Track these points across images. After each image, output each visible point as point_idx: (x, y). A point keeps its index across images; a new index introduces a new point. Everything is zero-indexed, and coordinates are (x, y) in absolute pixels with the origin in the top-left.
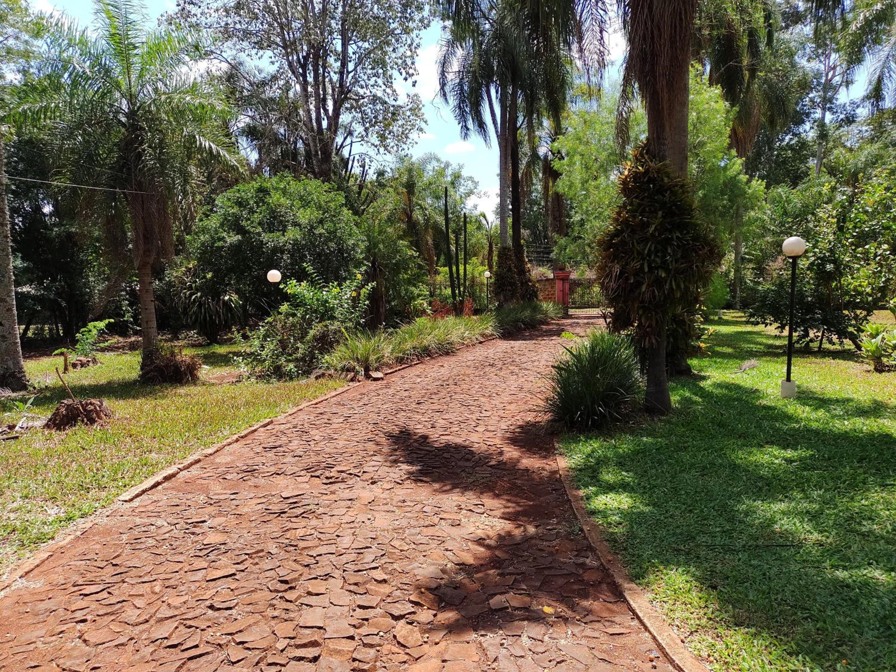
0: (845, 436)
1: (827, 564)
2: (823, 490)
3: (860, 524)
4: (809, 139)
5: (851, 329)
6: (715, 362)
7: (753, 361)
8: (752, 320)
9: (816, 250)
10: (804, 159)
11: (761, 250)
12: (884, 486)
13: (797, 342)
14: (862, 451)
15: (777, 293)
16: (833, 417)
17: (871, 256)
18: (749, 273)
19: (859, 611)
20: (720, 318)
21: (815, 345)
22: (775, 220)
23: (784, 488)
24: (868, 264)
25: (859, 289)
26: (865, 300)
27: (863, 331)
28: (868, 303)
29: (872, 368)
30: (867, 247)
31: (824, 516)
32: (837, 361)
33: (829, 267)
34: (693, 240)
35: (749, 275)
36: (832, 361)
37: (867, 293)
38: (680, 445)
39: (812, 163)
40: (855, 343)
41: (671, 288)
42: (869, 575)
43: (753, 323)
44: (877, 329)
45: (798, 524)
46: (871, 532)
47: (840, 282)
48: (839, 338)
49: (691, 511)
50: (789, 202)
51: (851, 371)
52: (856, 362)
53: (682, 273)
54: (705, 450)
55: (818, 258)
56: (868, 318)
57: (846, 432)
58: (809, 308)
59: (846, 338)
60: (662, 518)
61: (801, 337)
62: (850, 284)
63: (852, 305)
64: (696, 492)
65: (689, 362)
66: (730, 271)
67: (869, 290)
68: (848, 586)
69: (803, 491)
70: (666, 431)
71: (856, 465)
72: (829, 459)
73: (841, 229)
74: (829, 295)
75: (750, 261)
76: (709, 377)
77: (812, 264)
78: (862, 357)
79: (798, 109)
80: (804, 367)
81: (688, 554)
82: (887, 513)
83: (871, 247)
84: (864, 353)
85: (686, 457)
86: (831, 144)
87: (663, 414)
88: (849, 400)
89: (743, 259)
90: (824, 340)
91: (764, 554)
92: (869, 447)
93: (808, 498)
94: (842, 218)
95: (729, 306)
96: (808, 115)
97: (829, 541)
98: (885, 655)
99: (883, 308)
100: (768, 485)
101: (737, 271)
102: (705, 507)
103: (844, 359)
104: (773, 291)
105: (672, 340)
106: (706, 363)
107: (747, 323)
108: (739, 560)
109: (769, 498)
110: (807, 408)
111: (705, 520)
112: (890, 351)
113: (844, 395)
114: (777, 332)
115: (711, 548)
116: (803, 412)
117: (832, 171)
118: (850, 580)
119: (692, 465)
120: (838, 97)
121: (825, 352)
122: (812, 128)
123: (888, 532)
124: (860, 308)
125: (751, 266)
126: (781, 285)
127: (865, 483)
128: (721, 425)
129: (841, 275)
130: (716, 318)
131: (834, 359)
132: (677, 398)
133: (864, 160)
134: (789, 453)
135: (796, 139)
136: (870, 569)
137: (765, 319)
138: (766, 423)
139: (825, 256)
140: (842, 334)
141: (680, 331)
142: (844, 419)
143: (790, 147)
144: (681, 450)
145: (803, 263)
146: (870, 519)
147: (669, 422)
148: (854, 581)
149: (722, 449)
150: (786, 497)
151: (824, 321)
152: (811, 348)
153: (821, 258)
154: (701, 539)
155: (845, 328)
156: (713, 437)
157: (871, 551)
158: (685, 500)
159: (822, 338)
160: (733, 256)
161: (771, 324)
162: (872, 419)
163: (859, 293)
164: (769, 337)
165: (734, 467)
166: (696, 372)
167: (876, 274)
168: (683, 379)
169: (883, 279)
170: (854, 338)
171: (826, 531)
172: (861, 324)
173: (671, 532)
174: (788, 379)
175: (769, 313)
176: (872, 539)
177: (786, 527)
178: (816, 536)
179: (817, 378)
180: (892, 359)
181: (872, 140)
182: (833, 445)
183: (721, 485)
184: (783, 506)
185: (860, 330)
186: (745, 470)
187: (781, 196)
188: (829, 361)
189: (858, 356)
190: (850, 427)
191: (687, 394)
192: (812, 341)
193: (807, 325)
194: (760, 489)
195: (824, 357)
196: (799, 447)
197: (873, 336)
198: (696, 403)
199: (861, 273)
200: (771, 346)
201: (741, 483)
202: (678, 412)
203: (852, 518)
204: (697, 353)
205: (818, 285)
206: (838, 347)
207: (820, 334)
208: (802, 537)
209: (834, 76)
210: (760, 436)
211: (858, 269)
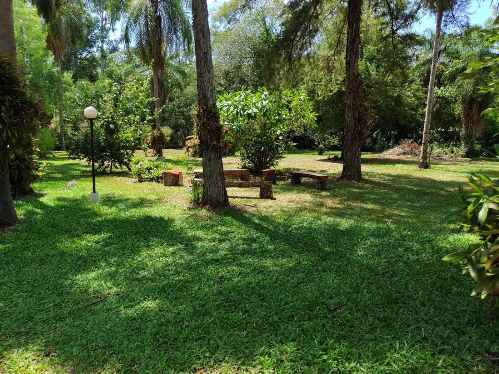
0: (127, 221)
1: (122, 308)
2: (117, 257)
3: (138, 274)
4: (96, 56)
5: (125, 160)
6: (50, 184)
7: (74, 182)
8: (71, 156)
9: (104, 117)
10: (95, 67)
11: (75, 116)
12: (148, 246)
13: (99, 168)
14: (136, 228)
15: (85, 140)
16: (120, 210)
17: (132, 121)
18: (69, 129)
19: (142, 334)
20: (54, 156)
21: (108, 170)
22: (81, 99)
23: (94, 261)
24: (131, 126)
25: (127, 138)
26: (131, 145)
27: (131, 161)
28: (132, 146)
29: (137, 180)
30: (130, 116)
31: (119, 274)
32: (120, 178)
33: (112, 126)
34: (22, 103)
35: (69, 131)
36: (118, 178)
37: (132, 141)
38: (24, 246)
39: (99, 70)
40: (128, 167)
41: (8, 136)
42: (145, 306)
43: (72, 158)
44: (138, 160)
45: (104, 285)
46: (144, 277)
47: (118, 135)
48: (120, 165)
49: (31, 296)
50: (88, 89)
51: (127, 183)
52: (129, 177)
53: (16, 125)
54: (42, 246)
55: (106, 121)
56: (133, 154)
57: (127, 218)
58: (103, 150)
59: (124, 165)
60: (8, 309)
61: (100, 166)
62: (123, 136)
63: (126, 148)
64: (35, 280)
65: (31, 186)
66: (57, 128)
67: (132, 139)
68: (134, 319)
69: (106, 260)
70: (14, 237)
71: (134, 237)
72: (119, 237)
73: (116, 106)
74: (113, 142)
75: (69, 122)
76: (46, 194)
77: (103, 124)
78: (132, 175)
79: (89, 38)
80: (103, 182)
81: (27, 333)
82: (151, 262)
83: (131, 117)
84: (132, 172)
85: (28, 254)
86: (107, 61)
87: (11, 225)
88: (127, 199)
89: (65, 121)
90: (113, 167)
91: (83, 313)
92: (139, 226)
93: (109, 264)
94: (116, 100)
95: (58, 148)
96: (95, 43)
97: (122, 291)
98: (158, 362)
99: (140, 149)
100: (85, 262)
101: (62, 127)
102: (42, 290)
103: (123, 176)
104: (82, 139)
105: (17, 172)
106: (44, 185)
107: (69, 158)
108: (67, 324)
109: (86, 271)
110: (106, 207)
111: (42, 300)
112: (145, 171)
113: (125, 197)
114: (87, 163)
115: (45, 321)
116: (104, 209)
117: (110, 76)
118: (135, 314)
119: (32, 260)
120: (109, 36)
121: (113, 173)
122: (97, 50)
123: (152, 275)
124: (129, 149)
125: (70, 125)
126: (86, 136)
127: (138, 248)
128: (54, 226)
129: (118, 131)
130: (51, 156)
131: (118, 177)
132: (23, 212)
133: (124, 72)
134: (97, 238)
135: (90, 55)
136: (145, 302)
137: (79, 156)
138: (82, 220)
139: (109, 120)
140: (121, 163)
141: (22, 165)
142: (126, 211)
143: (86, 59)
144: (24, 250)
145: (98, 124)
146: (143, 269)
147: (16, 230)
148: (137, 314)
149: (54, 243)
150: (96, 267)
151: (112, 157)
152: (106, 172)
153: (107, 122)
154: (38, 317)
155: (122, 160)
156: (48, 235)
157: (145, 290)
158: (27, 288)
159: (111, 166)
160: (58, 119)
161: (83, 159)
162: (139, 208)
163: (128, 141)
164: (83, 166)
165: (63, 254)
166: (37, 192)
167: (135, 131)
168: (28, 197)
169: (139, 134)
170: (127, 165)
171: (120, 284)
172: (130, 157)
173: (14, 319)
174: (94, 191)
175: (81, 152)
176: (145, 281)
177: (96, 288)
178: (115, 289)
179: (110, 188)
180: (145, 175)
181: (128, 63)
182: (121, 227)
183: (53, 269)
184: (93, 274)
185: (130, 161)
186: (70, 255)
187: (83, 86)
188: (116, 178)
189: (130, 175)
190: (129, 215)
191: (30, 208)
192: (106, 167)
193: (102, 158)
194: (80, 266)
195: (113, 176)
196: (102, 233)
197: (137, 164)
198: (37, 214)
199: (128, 131)
200: (84, 172)
201: (68, 265)
202: (23, 222)
203: (134, 271)
204: (36, 179)
205: (107, 137)
206: (120, 170)
207: (110, 163)
208: (107, 292)
209: (106, 24)
210: (79, 229)
211: (126, 128)
